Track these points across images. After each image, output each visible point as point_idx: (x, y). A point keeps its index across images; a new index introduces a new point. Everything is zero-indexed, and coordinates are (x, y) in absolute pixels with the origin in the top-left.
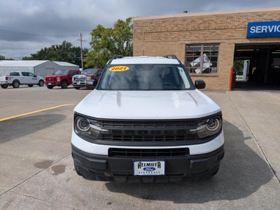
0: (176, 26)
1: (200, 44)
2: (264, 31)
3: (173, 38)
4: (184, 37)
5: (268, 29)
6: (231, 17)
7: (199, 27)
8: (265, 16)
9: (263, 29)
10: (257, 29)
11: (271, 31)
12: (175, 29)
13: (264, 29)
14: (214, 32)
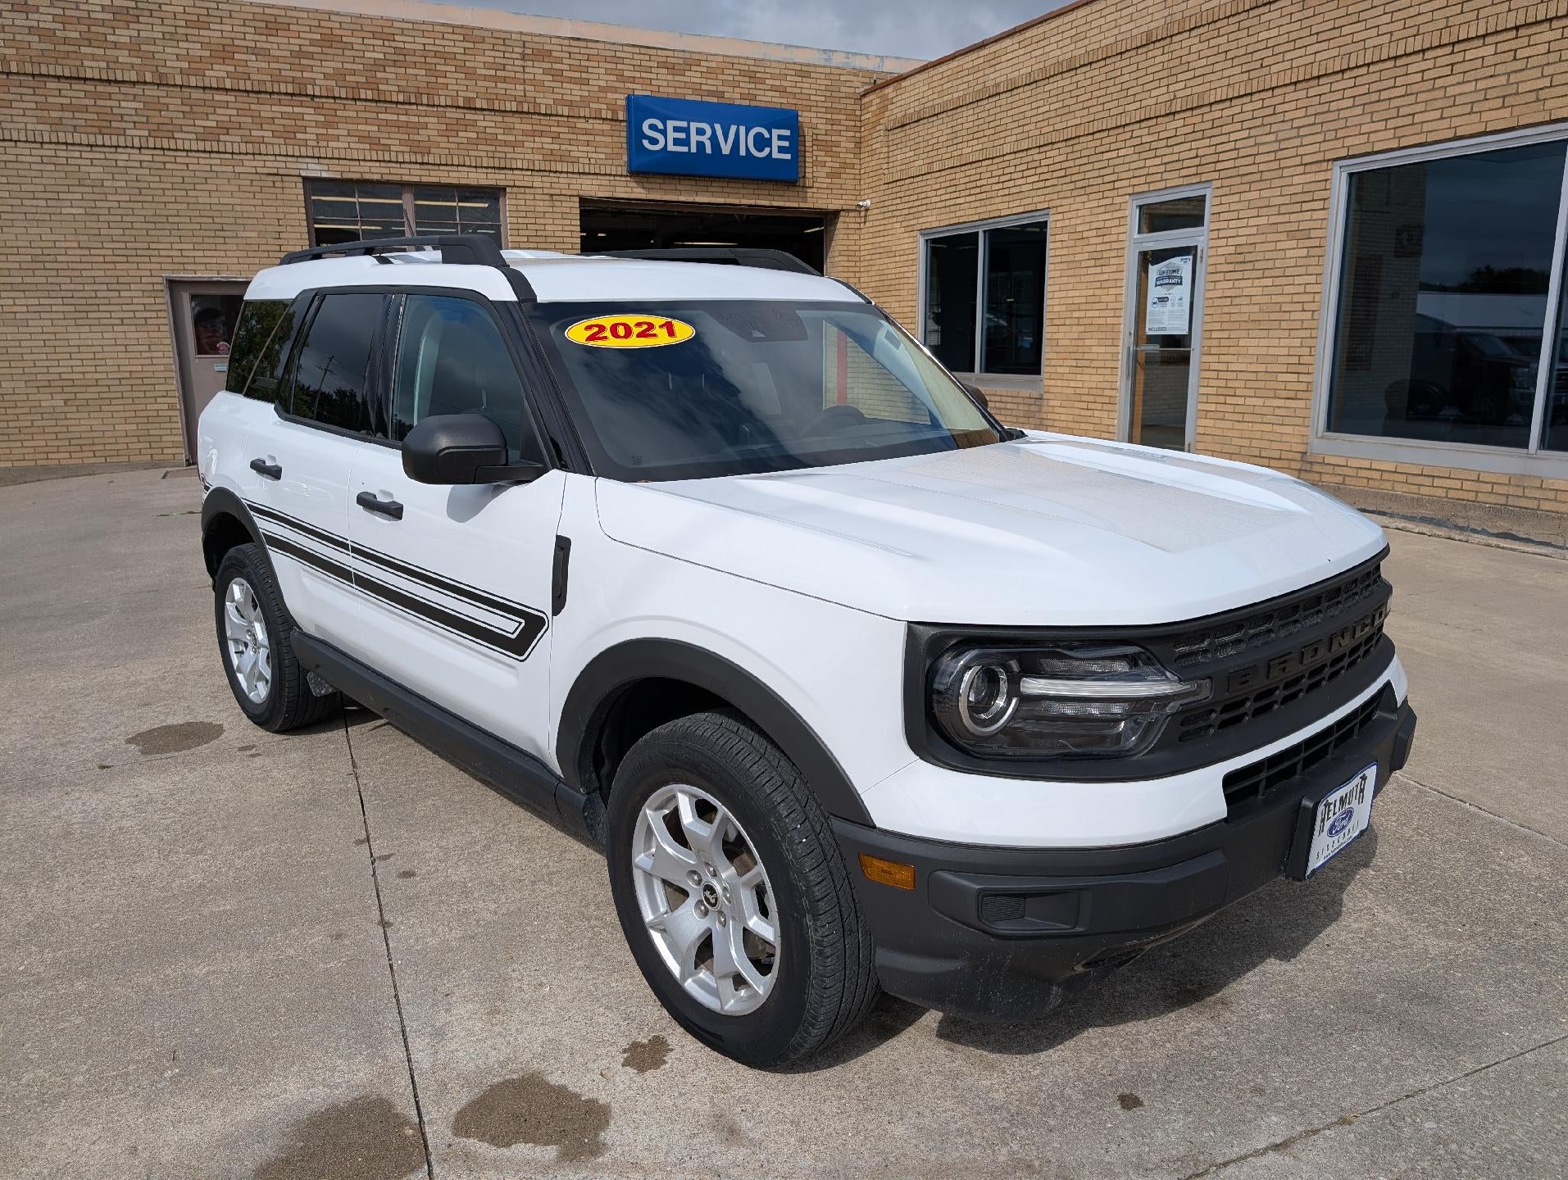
0: (224, 53)
1: (397, 187)
2: (700, 145)
3: (206, 135)
4: (288, 135)
5: (714, 139)
6: (542, 54)
7: (373, 85)
8: (694, 76)
9: (694, 138)
10: (671, 135)
11: (726, 149)
12: (217, 73)
13: (700, 134)
14: (468, 125)
